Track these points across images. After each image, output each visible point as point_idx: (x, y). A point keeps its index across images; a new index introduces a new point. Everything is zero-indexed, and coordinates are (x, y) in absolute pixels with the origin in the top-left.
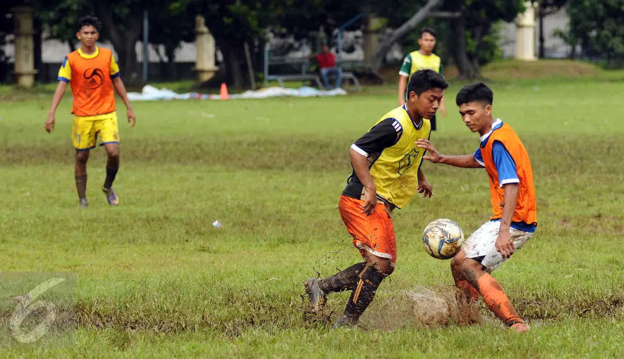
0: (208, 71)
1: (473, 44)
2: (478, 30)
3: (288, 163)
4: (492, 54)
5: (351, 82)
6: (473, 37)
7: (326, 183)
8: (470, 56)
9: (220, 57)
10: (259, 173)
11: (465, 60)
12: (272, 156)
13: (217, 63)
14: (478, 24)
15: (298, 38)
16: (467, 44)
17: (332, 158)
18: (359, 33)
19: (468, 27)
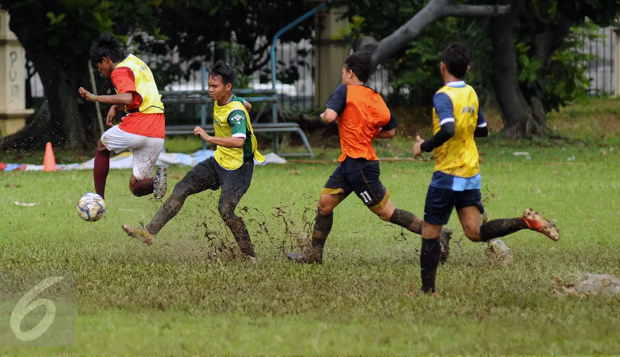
0: (15, 117)
1: (531, 67)
2: (542, 40)
3: (197, 299)
4: (570, 86)
5: (295, 140)
6: (531, 54)
7: (279, 338)
8: (527, 91)
9: (38, 89)
10: (145, 316)
11: (516, 99)
12: (161, 285)
13: (30, 101)
14: (541, 28)
15: (185, 54)
16: (520, 67)
17: (279, 289)
18: (305, 44)
19: (522, 34)
